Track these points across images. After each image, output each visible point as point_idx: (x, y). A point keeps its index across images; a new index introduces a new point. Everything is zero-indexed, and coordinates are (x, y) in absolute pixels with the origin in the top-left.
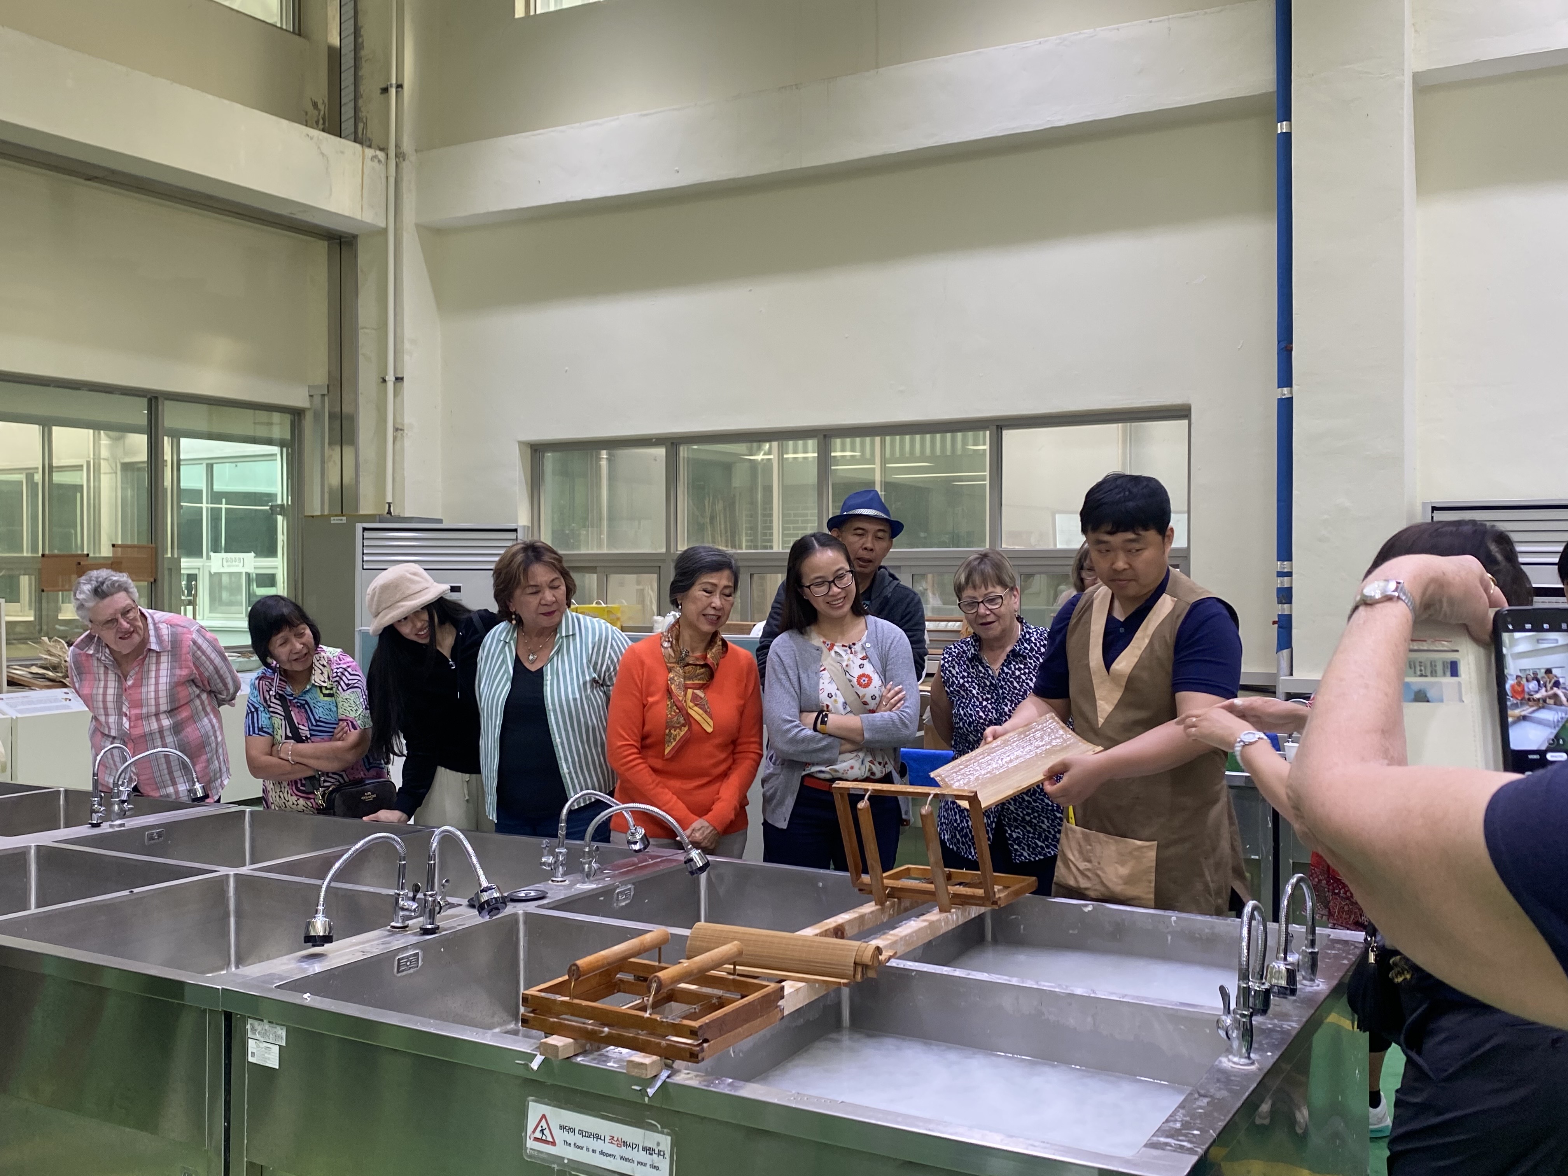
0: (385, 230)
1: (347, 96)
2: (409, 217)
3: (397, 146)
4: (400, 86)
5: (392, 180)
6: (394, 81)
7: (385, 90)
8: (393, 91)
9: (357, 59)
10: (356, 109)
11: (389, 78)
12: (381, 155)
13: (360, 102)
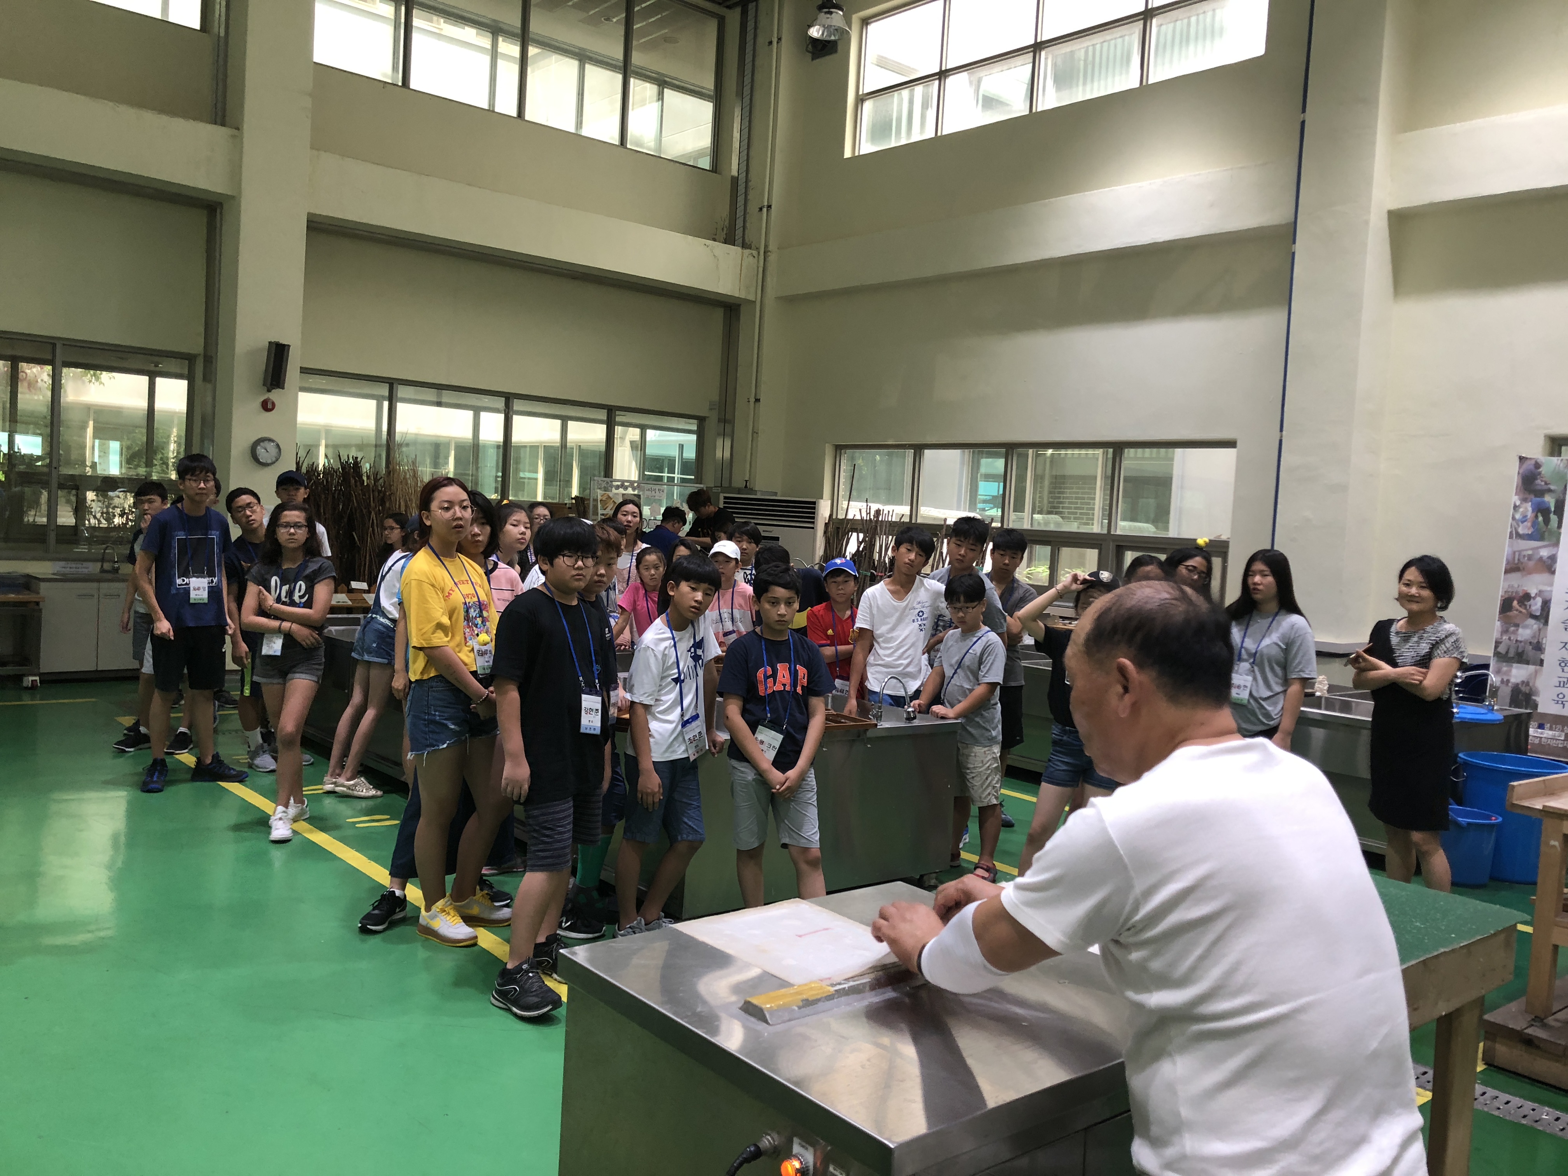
0: (754, 302)
1: (740, 212)
2: (771, 293)
3: (766, 246)
4: (769, 207)
5: (761, 270)
6: (766, 204)
7: (761, 209)
8: (765, 210)
9: (746, 187)
10: (744, 221)
11: (763, 202)
12: (755, 253)
13: (747, 216)
